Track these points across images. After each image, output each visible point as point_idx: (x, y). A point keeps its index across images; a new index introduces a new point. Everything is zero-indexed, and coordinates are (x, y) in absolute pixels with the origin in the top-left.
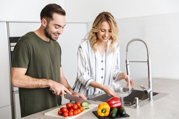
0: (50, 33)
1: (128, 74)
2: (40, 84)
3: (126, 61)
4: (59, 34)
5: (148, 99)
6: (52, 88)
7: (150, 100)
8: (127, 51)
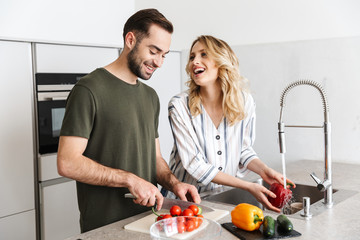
0: (138, 61)
1: (281, 151)
2: (110, 178)
3: (279, 124)
4: (155, 66)
5: (323, 200)
6: (132, 190)
7: (326, 202)
8: (282, 105)
